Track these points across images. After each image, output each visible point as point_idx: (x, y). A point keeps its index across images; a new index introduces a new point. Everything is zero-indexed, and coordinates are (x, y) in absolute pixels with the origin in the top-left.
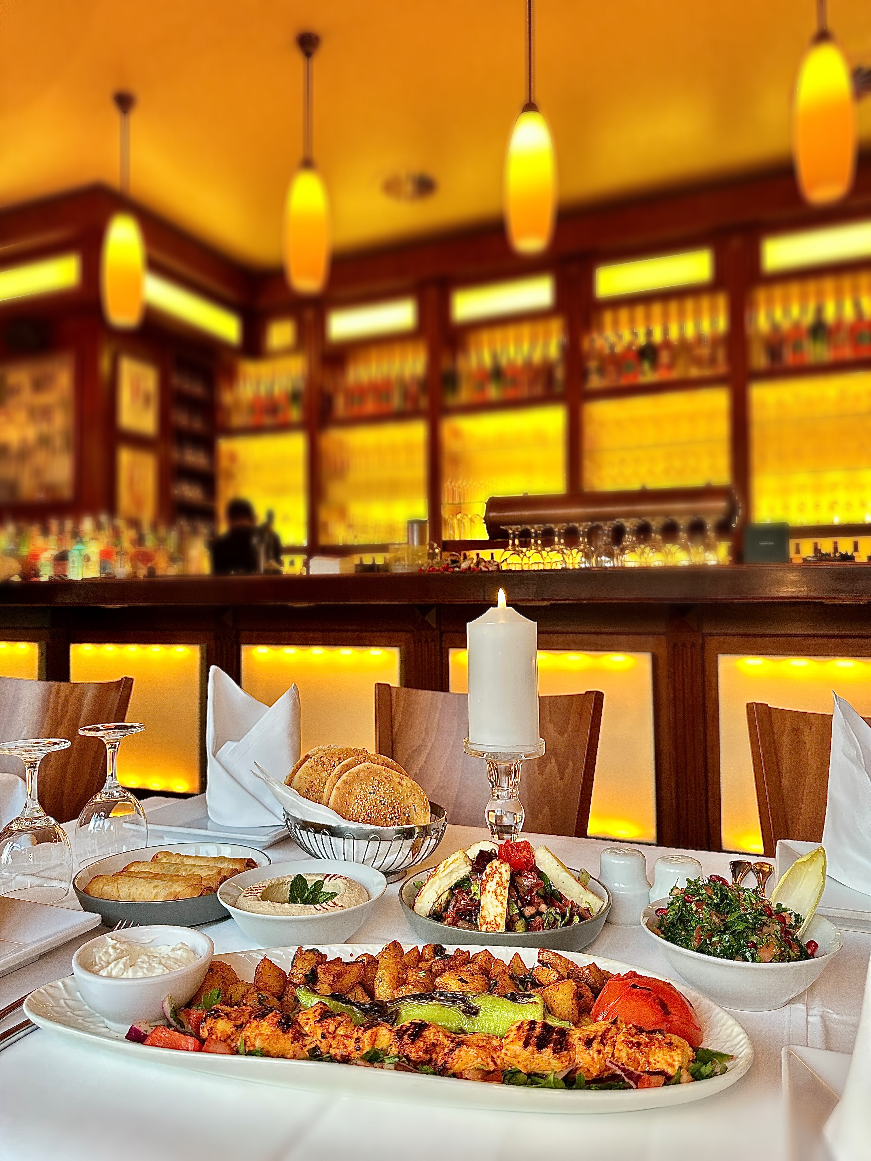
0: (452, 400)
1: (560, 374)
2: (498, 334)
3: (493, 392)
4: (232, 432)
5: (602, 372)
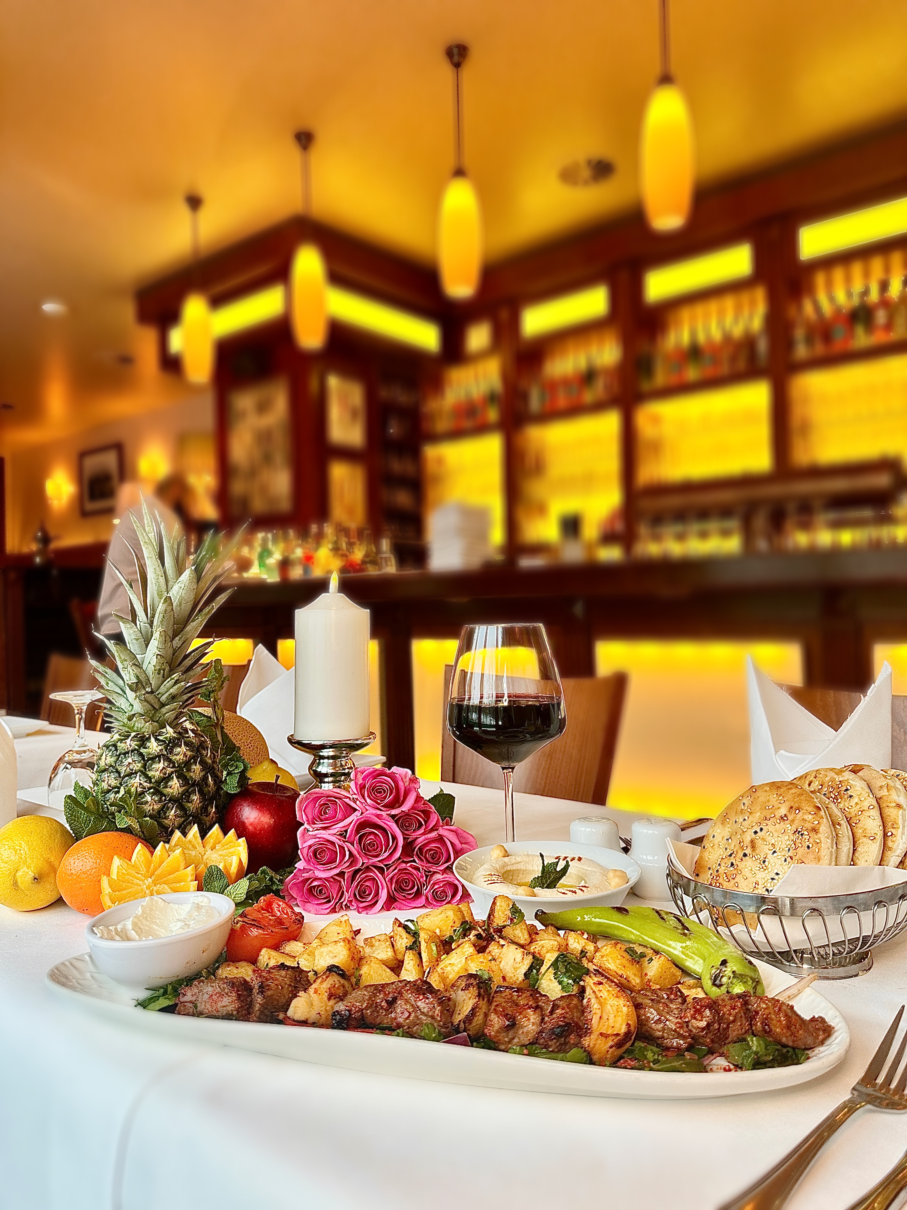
0: (645, 386)
1: (763, 346)
2: (699, 310)
3: (692, 374)
4: (435, 438)
5: (809, 340)
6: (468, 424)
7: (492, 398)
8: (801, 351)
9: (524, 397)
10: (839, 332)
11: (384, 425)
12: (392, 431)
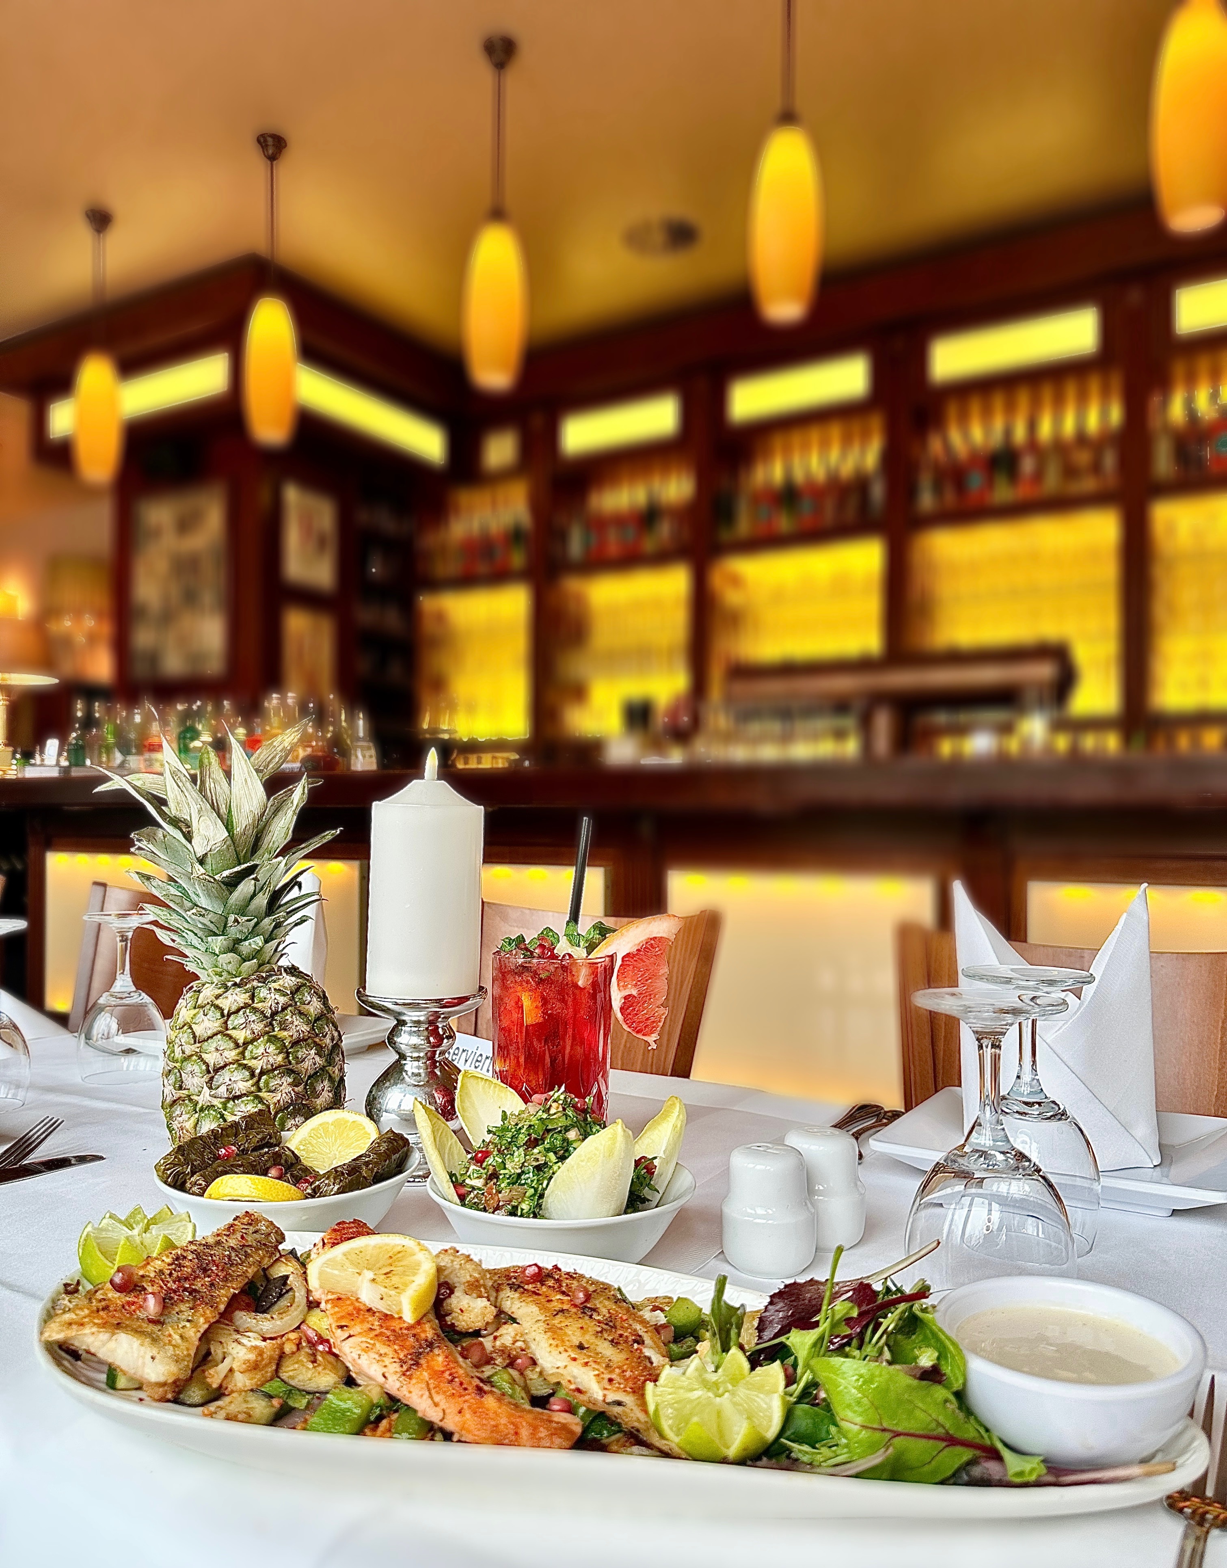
0: (725, 536)
1: (878, 492)
2: (794, 439)
3: (784, 523)
4: (436, 585)
5: (938, 488)
6: (482, 568)
7: (516, 536)
8: (927, 501)
9: (562, 536)
10: (976, 481)
11: (363, 564)
12: (374, 570)
